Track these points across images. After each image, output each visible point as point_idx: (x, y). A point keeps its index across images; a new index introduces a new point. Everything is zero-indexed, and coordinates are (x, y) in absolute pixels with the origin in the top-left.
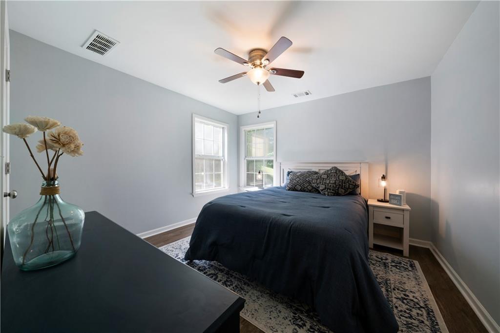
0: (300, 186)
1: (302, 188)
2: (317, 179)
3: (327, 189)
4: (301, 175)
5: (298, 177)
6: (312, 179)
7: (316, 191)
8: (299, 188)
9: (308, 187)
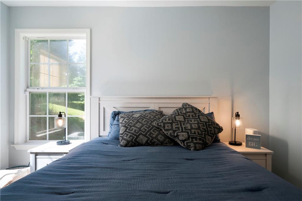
0: (145, 135)
1: (149, 139)
2: (171, 124)
3: (192, 138)
4: (142, 117)
5: (138, 121)
6: (164, 124)
7: (172, 142)
8: (144, 140)
9: (159, 138)
